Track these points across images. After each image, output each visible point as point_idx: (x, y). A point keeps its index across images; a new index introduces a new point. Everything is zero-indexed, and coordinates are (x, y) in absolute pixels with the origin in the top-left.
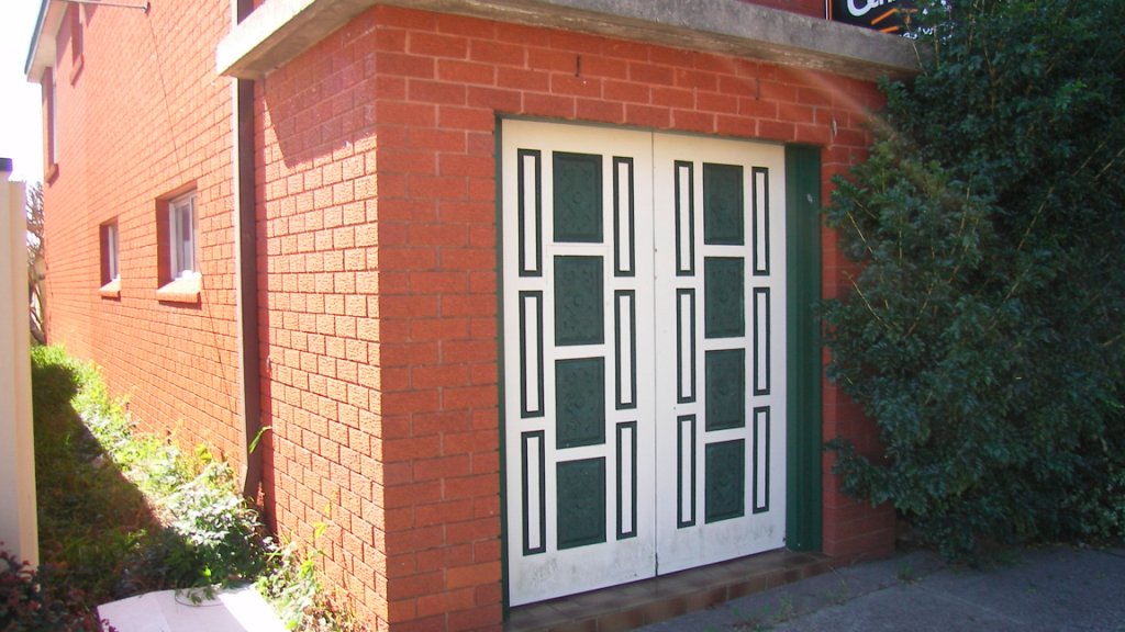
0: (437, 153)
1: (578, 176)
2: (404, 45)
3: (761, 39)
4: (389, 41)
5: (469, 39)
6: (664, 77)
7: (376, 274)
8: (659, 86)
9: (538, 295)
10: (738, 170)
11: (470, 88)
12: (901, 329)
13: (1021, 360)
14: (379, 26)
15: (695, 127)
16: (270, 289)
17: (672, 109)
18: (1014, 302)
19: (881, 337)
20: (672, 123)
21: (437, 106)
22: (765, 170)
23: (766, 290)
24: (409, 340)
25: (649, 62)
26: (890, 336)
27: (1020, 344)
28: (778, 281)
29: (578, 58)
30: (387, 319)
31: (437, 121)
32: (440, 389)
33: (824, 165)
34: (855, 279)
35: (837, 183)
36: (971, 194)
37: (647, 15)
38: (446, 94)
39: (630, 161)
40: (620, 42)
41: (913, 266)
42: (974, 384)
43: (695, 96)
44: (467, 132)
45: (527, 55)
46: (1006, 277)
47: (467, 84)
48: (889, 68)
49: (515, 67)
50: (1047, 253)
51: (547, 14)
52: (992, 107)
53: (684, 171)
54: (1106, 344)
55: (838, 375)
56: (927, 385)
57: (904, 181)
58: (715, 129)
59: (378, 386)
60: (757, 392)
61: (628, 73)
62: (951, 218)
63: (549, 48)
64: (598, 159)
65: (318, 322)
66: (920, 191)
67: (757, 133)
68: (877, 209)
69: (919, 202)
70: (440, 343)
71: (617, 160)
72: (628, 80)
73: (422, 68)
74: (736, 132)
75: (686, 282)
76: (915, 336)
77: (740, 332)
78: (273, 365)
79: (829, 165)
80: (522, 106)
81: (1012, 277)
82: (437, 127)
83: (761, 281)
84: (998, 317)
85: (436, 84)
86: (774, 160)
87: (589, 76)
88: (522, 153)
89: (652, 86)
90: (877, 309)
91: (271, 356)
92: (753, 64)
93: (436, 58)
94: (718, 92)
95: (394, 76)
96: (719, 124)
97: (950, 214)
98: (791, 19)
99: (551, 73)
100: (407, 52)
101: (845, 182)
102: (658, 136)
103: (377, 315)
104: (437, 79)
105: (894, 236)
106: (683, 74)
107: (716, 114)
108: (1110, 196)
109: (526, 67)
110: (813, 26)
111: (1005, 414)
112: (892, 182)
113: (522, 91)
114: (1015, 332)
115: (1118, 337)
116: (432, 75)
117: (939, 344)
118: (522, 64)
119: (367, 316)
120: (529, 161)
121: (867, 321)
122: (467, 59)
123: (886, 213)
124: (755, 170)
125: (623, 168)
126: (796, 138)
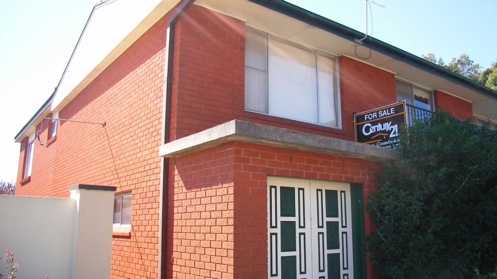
0: (251, 188)
1: (288, 194)
2: (241, 153)
3: (347, 151)
4: (238, 152)
5: (260, 151)
6: (315, 162)
7: (233, 227)
8: (314, 165)
9: (276, 234)
10: (336, 192)
11: (260, 167)
12: (394, 246)
13: (434, 255)
14: (235, 148)
15: (325, 178)
16: (174, 231)
17: (318, 173)
18: (431, 235)
19: (387, 249)
20: (318, 177)
21: (251, 173)
22: (344, 192)
23: (346, 233)
24: (242, 249)
25: (311, 158)
26: (390, 248)
27: (433, 250)
28: (349, 230)
29: (291, 157)
30: (236, 242)
31: (251, 178)
32: (251, 265)
33: (364, 190)
34: (378, 229)
35: (370, 198)
36: (415, 201)
37: (315, 145)
38: (253, 169)
39: (303, 189)
40: (303, 152)
41: (397, 224)
42: (420, 263)
43: (325, 168)
44: (259, 181)
45: (276, 156)
46: (427, 228)
47: (259, 166)
48: (385, 158)
49: (272, 160)
50: (440, 219)
51: (285, 144)
52: (420, 172)
53: (319, 193)
54: (461, 250)
55: (374, 261)
56: (403, 263)
57: (391, 197)
58: (331, 179)
59: (233, 264)
60: (344, 269)
61: (305, 161)
62: (409, 209)
63: (282, 154)
64: (293, 189)
65: (201, 243)
66: (397, 199)
67: (344, 180)
68: (383, 206)
69: (397, 203)
70: (251, 250)
71: (299, 189)
72: (305, 164)
73: (247, 161)
74: (337, 180)
75: (321, 230)
76: (399, 248)
77: (338, 248)
78: (174, 259)
79: (366, 190)
80: (275, 172)
81: (429, 227)
82: (250, 180)
83: (344, 230)
84: (425, 241)
85: (251, 166)
86: (347, 188)
87: (294, 163)
88: (271, 187)
89: (312, 165)
90: (385, 240)
91: (174, 256)
92: (342, 157)
93: (250, 158)
94: (332, 167)
95: (239, 164)
96: (332, 177)
97: (409, 207)
98: (356, 144)
99: (283, 162)
100: (242, 156)
101: (372, 197)
102: (311, 181)
103: (233, 240)
104: (251, 164)
105: (389, 215)
106: (321, 162)
107: (331, 174)
108: (459, 200)
109: (276, 160)
110: (362, 146)
111: (430, 274)
112: (388, 197)
113: (275, 168)
114: (431, 246)
115: (465, 247)
116: (249, 163)
117: (407, 250)
118: (275, 159)
119: (227, 241)
120: (273, 190)
121: (382, 243)
122: (259, 158)
123: (387, 208)
124: (341, 192)
125: (301, 192)
126: (355, 181)
